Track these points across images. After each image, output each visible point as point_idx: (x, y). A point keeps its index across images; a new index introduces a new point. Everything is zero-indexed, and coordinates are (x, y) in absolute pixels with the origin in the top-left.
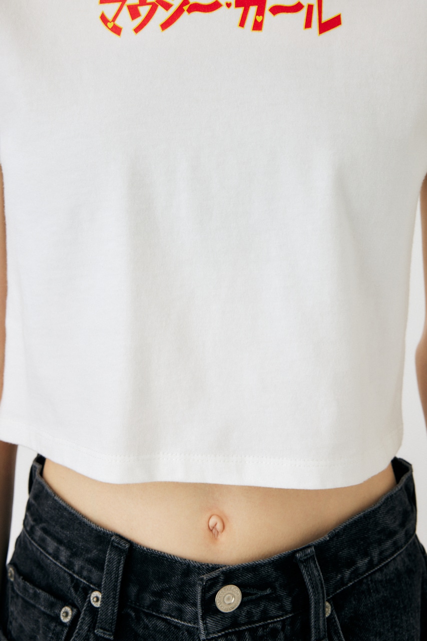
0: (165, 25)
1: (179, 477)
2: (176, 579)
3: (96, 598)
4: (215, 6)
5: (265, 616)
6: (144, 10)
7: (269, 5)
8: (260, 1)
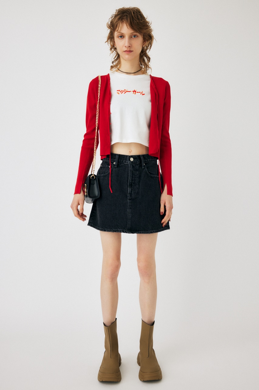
0: (125, 93)
1: (125, 142)
2: (125, 158)
3: (114, 163)
4: (130, 91)
5: (136, 162)
6: (122, 92)
7: (136, 92)
8: (136, 91)
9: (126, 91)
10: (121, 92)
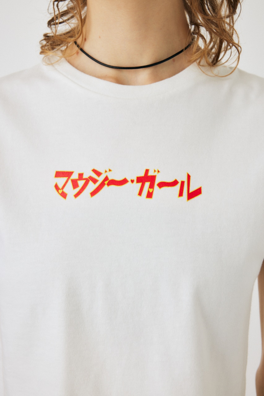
0: (93, 194)
4: (124, 182)
6: (81, 183)
7: (157, 181)
8: (152, 179)
9: (100, 179)
10: (75, 184)
